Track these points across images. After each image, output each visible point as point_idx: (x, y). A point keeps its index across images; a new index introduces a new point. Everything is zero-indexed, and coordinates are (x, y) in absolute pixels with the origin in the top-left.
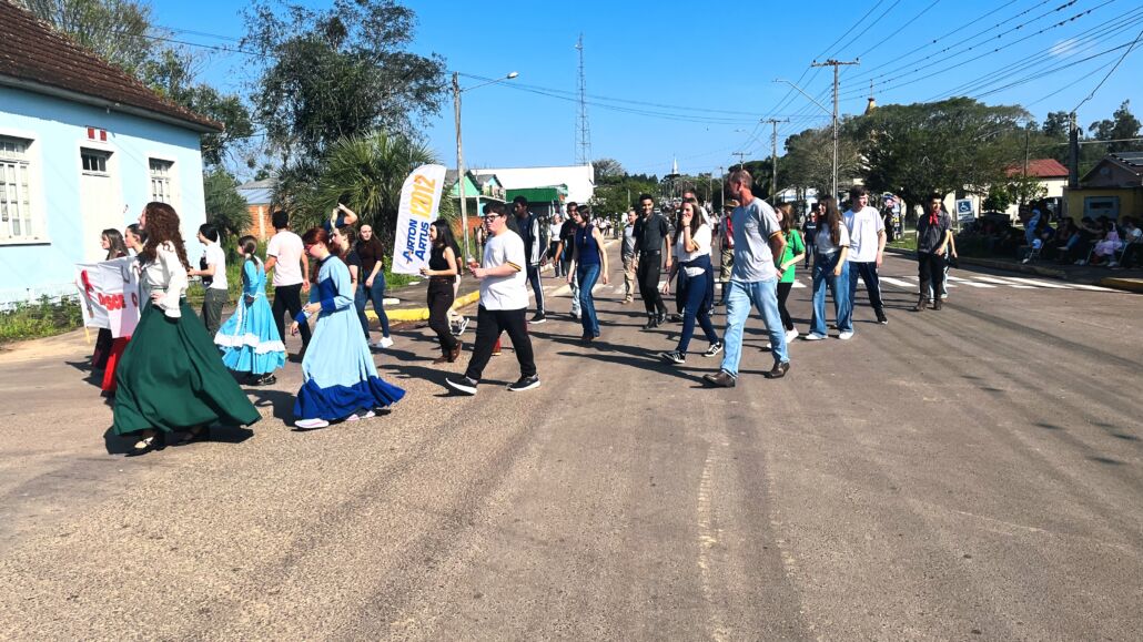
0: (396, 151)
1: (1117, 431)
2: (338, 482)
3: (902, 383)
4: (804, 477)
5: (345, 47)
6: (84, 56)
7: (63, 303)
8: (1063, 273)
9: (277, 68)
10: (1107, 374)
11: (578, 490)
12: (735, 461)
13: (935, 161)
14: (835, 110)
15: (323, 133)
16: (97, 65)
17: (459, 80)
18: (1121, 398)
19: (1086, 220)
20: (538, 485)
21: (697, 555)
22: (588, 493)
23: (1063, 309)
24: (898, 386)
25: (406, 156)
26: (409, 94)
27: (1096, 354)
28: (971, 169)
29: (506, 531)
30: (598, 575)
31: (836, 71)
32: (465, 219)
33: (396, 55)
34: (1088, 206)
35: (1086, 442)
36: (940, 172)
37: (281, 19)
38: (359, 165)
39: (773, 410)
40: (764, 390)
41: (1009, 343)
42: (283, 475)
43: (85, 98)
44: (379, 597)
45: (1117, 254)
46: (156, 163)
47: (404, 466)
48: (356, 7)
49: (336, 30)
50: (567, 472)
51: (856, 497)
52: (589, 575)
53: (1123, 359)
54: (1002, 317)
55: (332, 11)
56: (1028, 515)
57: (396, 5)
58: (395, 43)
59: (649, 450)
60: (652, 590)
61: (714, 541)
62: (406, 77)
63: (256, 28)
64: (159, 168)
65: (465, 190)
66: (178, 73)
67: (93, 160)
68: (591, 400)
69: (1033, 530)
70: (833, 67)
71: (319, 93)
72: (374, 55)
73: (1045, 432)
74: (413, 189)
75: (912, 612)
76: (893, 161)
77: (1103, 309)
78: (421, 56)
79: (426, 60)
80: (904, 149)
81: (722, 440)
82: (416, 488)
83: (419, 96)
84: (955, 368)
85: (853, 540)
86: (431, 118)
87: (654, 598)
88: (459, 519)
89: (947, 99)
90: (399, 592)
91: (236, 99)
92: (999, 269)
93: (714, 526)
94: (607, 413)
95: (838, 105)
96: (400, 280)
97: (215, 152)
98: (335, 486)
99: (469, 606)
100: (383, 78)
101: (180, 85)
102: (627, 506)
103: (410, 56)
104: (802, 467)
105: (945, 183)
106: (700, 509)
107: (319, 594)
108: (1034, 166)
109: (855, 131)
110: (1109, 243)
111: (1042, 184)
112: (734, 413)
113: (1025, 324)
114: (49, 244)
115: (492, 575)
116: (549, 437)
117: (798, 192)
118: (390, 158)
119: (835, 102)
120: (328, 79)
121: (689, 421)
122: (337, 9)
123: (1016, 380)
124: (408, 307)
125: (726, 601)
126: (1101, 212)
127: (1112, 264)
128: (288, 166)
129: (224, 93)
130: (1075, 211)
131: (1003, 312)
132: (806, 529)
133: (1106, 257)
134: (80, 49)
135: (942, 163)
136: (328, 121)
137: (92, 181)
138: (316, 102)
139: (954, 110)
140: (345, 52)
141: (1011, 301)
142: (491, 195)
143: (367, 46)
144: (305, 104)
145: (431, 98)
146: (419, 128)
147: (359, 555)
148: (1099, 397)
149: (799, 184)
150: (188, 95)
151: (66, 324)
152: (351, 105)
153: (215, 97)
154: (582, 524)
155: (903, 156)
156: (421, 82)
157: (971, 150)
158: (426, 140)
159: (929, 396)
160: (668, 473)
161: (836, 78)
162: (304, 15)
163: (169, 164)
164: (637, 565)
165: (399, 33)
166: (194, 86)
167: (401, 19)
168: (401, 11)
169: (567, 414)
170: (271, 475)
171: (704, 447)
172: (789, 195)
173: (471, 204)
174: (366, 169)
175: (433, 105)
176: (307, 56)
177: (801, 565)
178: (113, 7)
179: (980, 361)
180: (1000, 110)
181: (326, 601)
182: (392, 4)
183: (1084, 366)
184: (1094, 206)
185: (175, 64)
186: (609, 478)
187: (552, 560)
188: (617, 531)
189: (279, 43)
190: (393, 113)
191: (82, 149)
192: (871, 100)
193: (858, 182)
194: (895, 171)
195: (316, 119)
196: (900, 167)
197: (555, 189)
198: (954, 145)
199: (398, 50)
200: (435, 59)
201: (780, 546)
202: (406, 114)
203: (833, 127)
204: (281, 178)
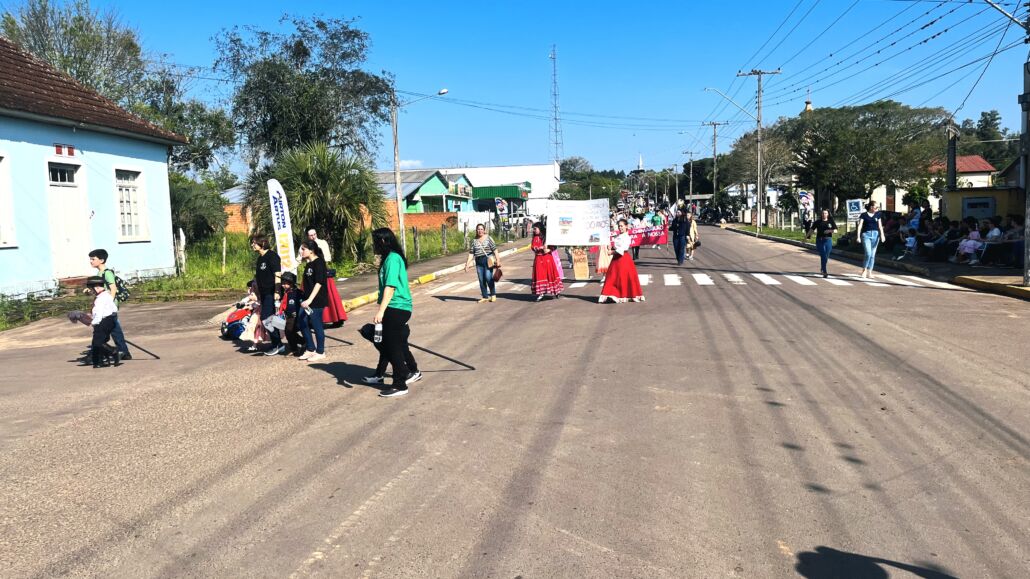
0: (332, 160)
5: (308, 67)
6: (62, 81)
7: (28, 299)
8: (927, 270)
9: (246, 86)
13: (862, 159)
14: (759, 115)
16: (73, 89)
20: (235, 496)
21: (292, 572)
25: (344, 168)
28: (895, 166)
29: (157, 545)
31: (759, 80)
33: (353, 72)
34: (966, 207)
36: (866, 169)
37: (251, 43)
38: (299, 174)
43: (53, 120)
45: (978, 252)
46: (122, 174)
48: (317, 31)
49: (300, 52)
55: (294, 36)
57: (351, 29)
58: (351, 62)
59: (367, 459)
61: (321, 557)
62: (356, 92)
63: (227, 52)
64: (127, 178)
65: (434, 188)
66: (170, 88)
67: (61, 173)
69: (605, 549)
70: (757, 76)
71: (282, 108)
72: (334, 72)
76: (824, 159)
78: (372, 74)
79: (377, 78)
80: (833, 149)
81: (440, 449)
83: (374, 108)
88: (133, 531)
91: (222, 112)
93: (336, 542)
95: (762, 110)
97: (203, 158)
100: (336, 95)
101: (173, 100)
102: (287, 518)
103: (362, 74)
105: (870, 179)
106: (344, 523)
109: (791, 132)
110: (971, 243)
112: (481, 420)
114: (16, 248)
117: (741, 186)
119: (759, 108)
120: (290, 95)
122: (300, 34)
127: (973, 262)
129: (211, 107)
130: (955, 209)
133: (967, 256)
134: (58, 75)
135: (869, 162)
136: (290, 132)
137: (62, 191)
138: (279, 116)
139: (879, 112)
140: (308, 71)
141: (848, 301)
142: (457, 192)
143: (328, 66)
144: (273, 118)
145: (383, 109)
149: (737, 179)
150: (181, 107)
151: (21, 319)
152: (310, 118)
153: (203, 110)
155: (834, 154)
156: (375, 96)
157: (898, 149)
160: (357, 484)
161: (759, 86)
162: (270, 38)
163: (136, 174)
165: (355, 53)
166: (185, 102)
167: (356, 40)
168: (356, 34)
171: (417, 456)
172: (734, 190)
174: (305, 177)
175: (383, 116)
176: (271, 76)
178: (105, 35)
180: (927, 112)
182: (346, 28)
184: (972, 206)
185: (168, 82)
188: (251, 546)
189: (247, 64)
191: (49, 163)
192: (807, 103)
193: (794, 178)
194: (825, 168)
195: (279, 130)
196: (830, 165)
197: (517, 187)
198: (882, 144)
199: (354, 68)
200: (387, 76)
201: (371, 564)
202: (364, 124)
203: (757, 131)
204: (252, 183)
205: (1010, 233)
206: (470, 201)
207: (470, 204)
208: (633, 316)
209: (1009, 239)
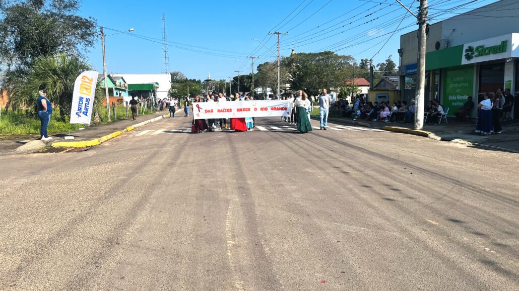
0: (71, 63)
1: (392, 187)
2: (44, 228)
3: (310, 170)
4: (271, 212)
5: (41, 11)
8: (369, 124)
9: (5, 19)
10: (387, 165)
11: (170, 224)
12: (241, 207)
13: (319, 77)
14: (278, 54)
15: (30, 53)
17: (104, 31)
18: (393, 174)
19: (376, 103)
20: (150, 223)
21: (227, 250)
22: (175, 226)
23: (369, 139)
24: (307, 172)
25: (76, 66)
26: (77, 36)
27: (382, 156)
28: (333, 81)
30: (181, 263)
31: (278, 37)
32: (108, 97)
33: (70, 16)
34: (377, 97)
35: (380, 192)
36: (321, 82)
38: (51, 70)
39: (257, 183)
40: (252, 175)
41: (350, 153)
42: (14, 226)
44: (70, 283)
45: (388, 117)
47: (81, 219)
50: (164, 216)
51: (293, 219)
52: (177, 263)
53: (393, 159)
54: (347, 142)
56: (360, 222)
58: (69, 10)
59: (203, 204)
60: (207, 267)
61: (234, 243)
62: (76, 27)
65: (108, 84)
68: (174, 183)
69: (363, 229)
70: (277, 35)
71: (28, 33)
72: (58, 15)
73: (365, 189)
74: (81, 82)
75: (318, 267)
76: (302, 77)
77: (384, 139)
78: (83, 18)
79: (87, 20)
80: (306, 72)
81: (235, 198)
82: (88, 228)
83: (82, 37)
84: (330, 164)
85: (293, 238)
86: (89, 48)
87: (208, 271)
88: (111, 242)
89: (323, 51)
90: (81, 280)
92: (345, 122)
93: (233, 236)
94: (182, 189)
95: (280, 52)
96: (74, 127)
98: (43, 230)
99: (117, 283)
100: (63, 27)
102: (193, 230)
103: (78, 17)
104: (270, 208)
105: (323, 87)
106: (227, 229)
107: (37, 285)
108: (356, 81)
109: (287, 63)
110: (385, 112)
111: (359, 88)
112: (240, 186)
113: (355, 145)
115: (129, 267)
116: (154, 201)
117: (263, 89)
118: (68, 67)
119: (278, 50)
120: (33, 26)
121: (220, 190)
123: (353, 168)
124: (79, 141)
125: (240, 270)
126: (382, 100)
127: (386, 121)
128: (11, 69)
130: (373, 99)
131: (346, 140)
132: (273, 235)
133: (384, 118)
135: (321, 78)
136: (33, 47)
138: (27, 38)
139: (326, 56)
140: (43, 13)
141: (349, 136)
142: (120, 86)
143: (55, 11)
144: (21, 38)
145: (89, 38)
146: (83, 53)
147: (59, 263)
148: (384, 174)
149: (264, 85)
152: (45, 40)
154: (172, 240)
155: (306, 75)
156: (84, 30)
157: (333, 73)
158: (87, 59)
159: (320, 175)
160: (212, 214)
161: (279, 40)
164: (199, 256)
165: (72, 6)
169: (163, 189)
170: (7, 226)
171: (227, 202)
172: (259, 90)
173: (111, 90)
174: (54, 72)
175: (90, 42)
177: (272, 250)
179: (339, 161)
180: (344, 57)
181: (41, 288)
183: (378, 162)
184: (380, 97)
186: (184, 218)
187: (159, 258)
188: (189, 242)
190: (69, 45)
192: (293, 50)
193: (288, 85)
194: (303, 81)
195: (27, 46)
196: (306, 80)
197: (152, 85)
198: (326, 71)
199: (71, 14)
200: (91, 19)
201: (262, 243)
202: (76, 45)
203: (277, 61)
204: (7, 75)
205: (401, 108)
206: (127, 91)
207: (127, 93)
208: (262, 143)
209: (402, 110)
